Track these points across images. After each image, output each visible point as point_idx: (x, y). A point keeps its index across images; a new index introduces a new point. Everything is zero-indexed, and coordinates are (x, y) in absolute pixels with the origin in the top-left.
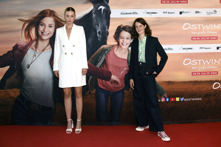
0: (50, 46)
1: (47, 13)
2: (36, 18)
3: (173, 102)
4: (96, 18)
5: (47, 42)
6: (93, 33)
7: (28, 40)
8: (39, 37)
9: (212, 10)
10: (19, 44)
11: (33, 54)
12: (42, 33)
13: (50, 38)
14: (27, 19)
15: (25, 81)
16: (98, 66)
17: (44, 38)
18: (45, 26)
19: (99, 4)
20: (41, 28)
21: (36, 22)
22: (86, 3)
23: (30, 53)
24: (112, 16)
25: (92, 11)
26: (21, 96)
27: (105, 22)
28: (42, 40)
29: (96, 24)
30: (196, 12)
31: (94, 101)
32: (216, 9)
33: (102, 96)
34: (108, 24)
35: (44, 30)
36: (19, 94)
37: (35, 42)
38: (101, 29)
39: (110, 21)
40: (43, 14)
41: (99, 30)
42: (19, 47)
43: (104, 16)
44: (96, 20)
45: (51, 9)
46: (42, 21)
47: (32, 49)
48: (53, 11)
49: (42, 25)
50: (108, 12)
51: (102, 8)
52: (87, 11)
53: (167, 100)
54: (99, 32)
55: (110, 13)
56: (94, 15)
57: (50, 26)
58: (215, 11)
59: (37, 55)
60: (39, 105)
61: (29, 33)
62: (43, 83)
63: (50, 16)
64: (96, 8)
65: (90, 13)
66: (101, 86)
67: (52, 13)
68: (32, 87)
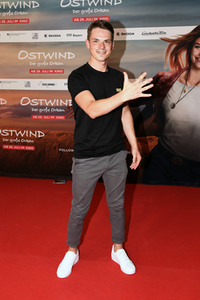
68: (177, 134)
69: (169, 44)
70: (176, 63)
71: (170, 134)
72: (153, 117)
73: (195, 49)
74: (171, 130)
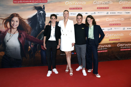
0: (17, 31)
1: (15, 15)
2: (9, 18)
3: (75, 54)
4: (39, 17)
5: (16, 29)
6: (38, 25)
7: (6, 29)
8: (11, 27)
9: (93, 12)
10: (2, 30)
11: (9, 35)
12: (13, 25)
13: (17, 27)
14: (5, 18)
15: (6, 48)
16: (41, 40)
17: (14, 27)
18: (14, 21)
19: (40, 10)
20: (12, 23)
21: (9, 19)
22: (34, 10)
23: (8, 35)
24: (46, 16)
25: (37, 14)
26: (5, 55)
27: (43, 19)
28: (13, 28)
29: (39, 20)
30: (86, 13)
31: (40, 55)
32: (95, 12)
33: (44, 53)
34: (45, 20)
35: (14, 24)
36: (4, 54)
37: (10, 30)
38: (42, 22)
39: (46, 18)
40: (13, 16)
41: (40, 23)
42: (2, 32)
43: (43, 16)
44: (39, 18)
45: (17, 13)
46: (12, 19)
47: (9, 33)
48: (17, 14)
49: (12, 21)
50: (44, 14)
51: (42, 12)
52: (35, 14)
53: (73, 54)
54: (41, 24)
55: (46, 15)
56: (38, 16)
57: (17, 22)
58: (95, 13)
59: (11, 36)
60: (14, 59)
61: (6, 25)
62: (15, 48)
63: (16, 16)
64: (39, 12)
65: (36, 15)
66: (43, 49)
67: (17, 15)
68: (11, 51)
69: (3, 20)
70: (6, 26)
71: (8, 51)
72: (1, 45)
73: (12, 22)
74: (8, 49)
